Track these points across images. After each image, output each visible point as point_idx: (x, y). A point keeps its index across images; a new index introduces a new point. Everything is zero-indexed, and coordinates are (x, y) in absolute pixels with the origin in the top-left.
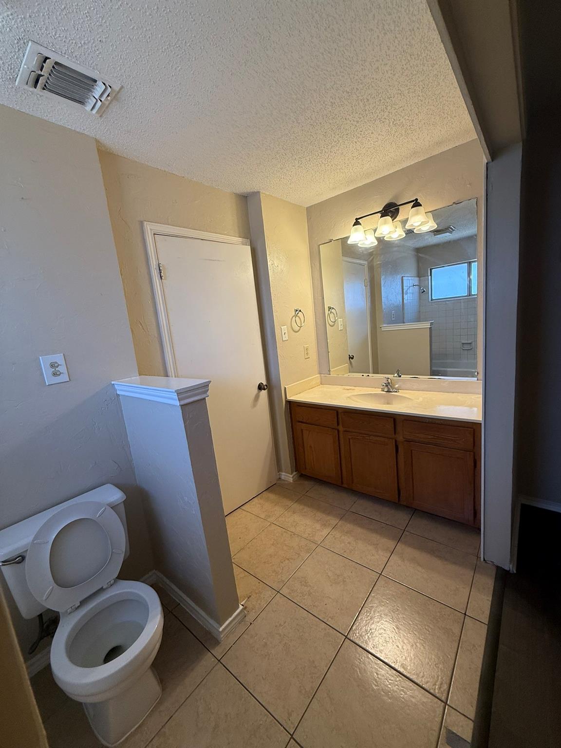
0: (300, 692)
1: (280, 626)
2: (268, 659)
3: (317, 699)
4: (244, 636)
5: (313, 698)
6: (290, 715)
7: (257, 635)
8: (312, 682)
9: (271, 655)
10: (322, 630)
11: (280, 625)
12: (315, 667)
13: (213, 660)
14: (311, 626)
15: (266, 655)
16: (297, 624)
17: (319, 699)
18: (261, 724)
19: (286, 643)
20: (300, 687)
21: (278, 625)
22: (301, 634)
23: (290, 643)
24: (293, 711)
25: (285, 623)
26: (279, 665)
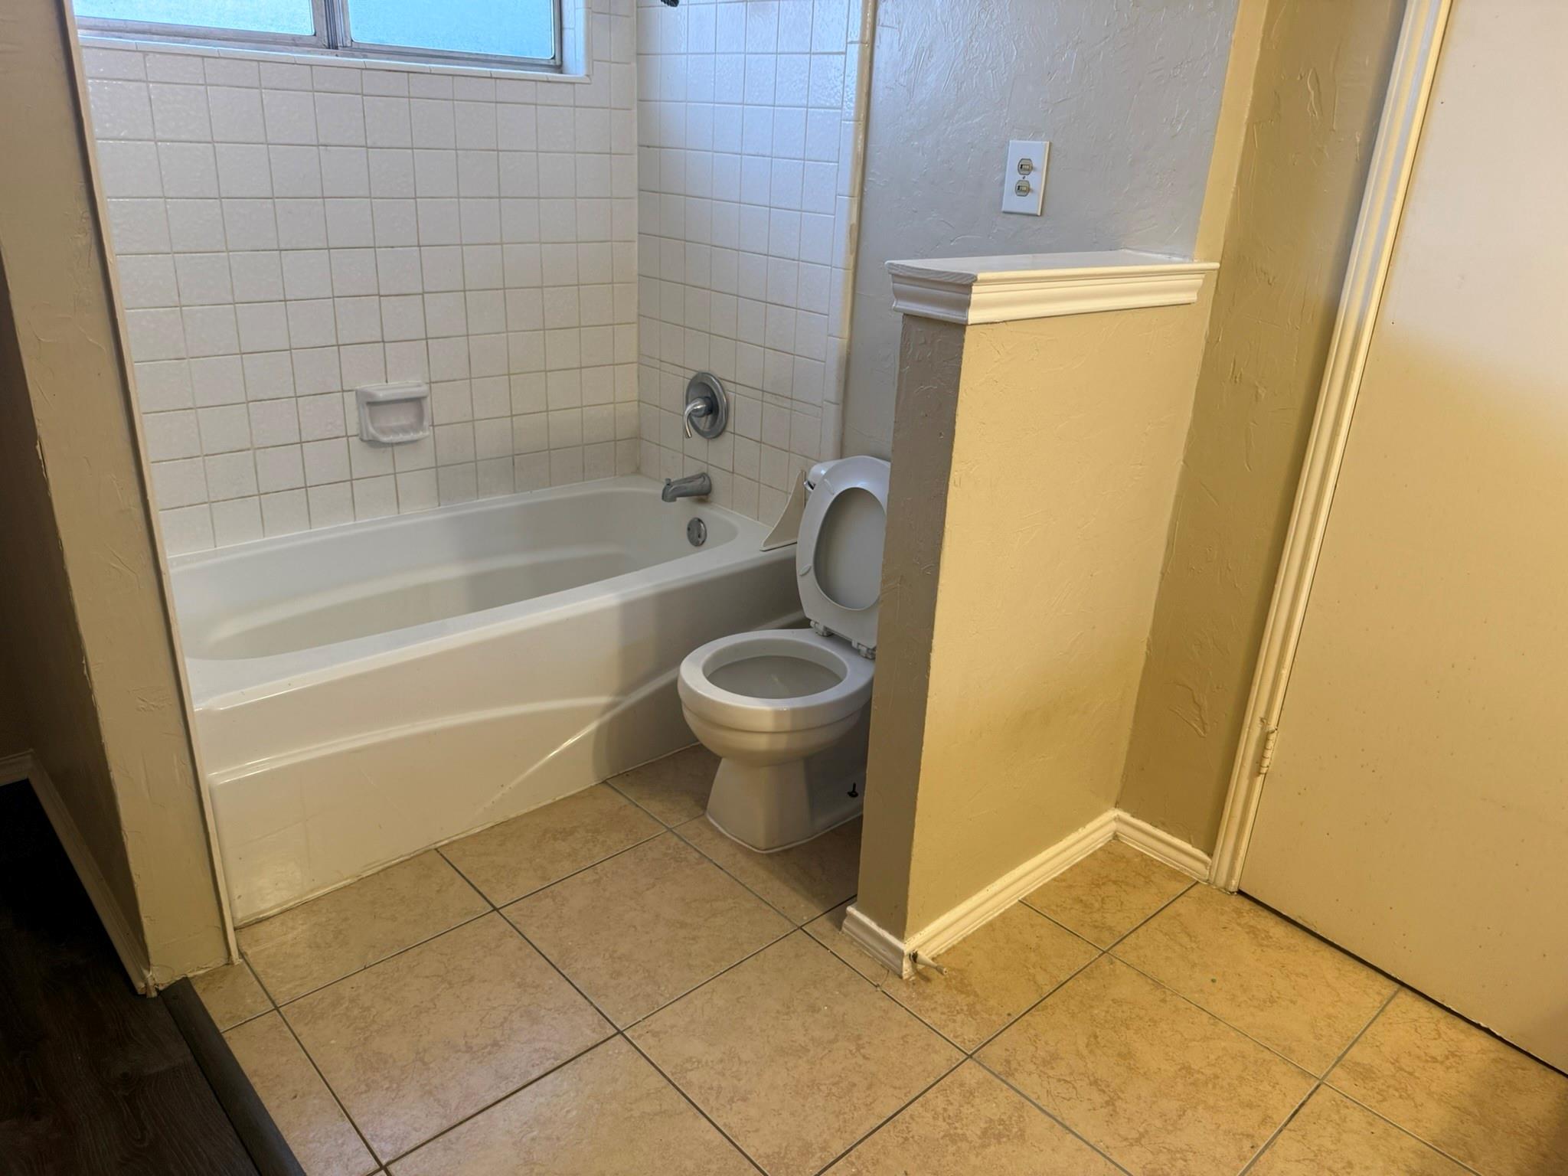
0: (689, 1060)
1: (858, 1045)
2: (778, 1012)
3: (665, 1088)
4: (846, 971)
5: (670, 1081)
6: (655, 1034)
7: (845, 996)
8: (700, 1087)
9: (785, 1017)
10: (825, 1141)
11: (859, 1048)
12: (731, 1101)
13: (805, 918)
14: (841, 1117)
15: (788, 1007)
16: (854, 1085)
17: (663, 1090)
18: (659, 987)
19: (809, 1051)
20: (699, 1062)
21: (861, 1042)
22: (823, 1088)
23: (805, 1059)
24: (659, 1041)
25: (864, 1057)
26: (758, 1031)
